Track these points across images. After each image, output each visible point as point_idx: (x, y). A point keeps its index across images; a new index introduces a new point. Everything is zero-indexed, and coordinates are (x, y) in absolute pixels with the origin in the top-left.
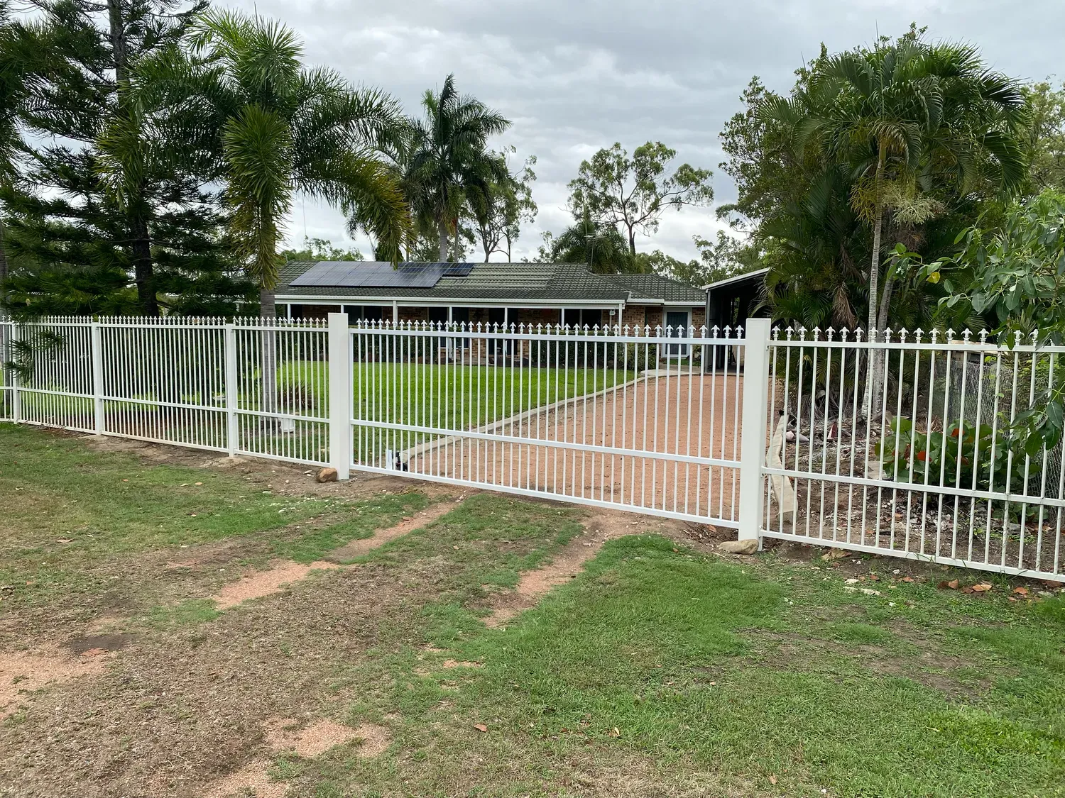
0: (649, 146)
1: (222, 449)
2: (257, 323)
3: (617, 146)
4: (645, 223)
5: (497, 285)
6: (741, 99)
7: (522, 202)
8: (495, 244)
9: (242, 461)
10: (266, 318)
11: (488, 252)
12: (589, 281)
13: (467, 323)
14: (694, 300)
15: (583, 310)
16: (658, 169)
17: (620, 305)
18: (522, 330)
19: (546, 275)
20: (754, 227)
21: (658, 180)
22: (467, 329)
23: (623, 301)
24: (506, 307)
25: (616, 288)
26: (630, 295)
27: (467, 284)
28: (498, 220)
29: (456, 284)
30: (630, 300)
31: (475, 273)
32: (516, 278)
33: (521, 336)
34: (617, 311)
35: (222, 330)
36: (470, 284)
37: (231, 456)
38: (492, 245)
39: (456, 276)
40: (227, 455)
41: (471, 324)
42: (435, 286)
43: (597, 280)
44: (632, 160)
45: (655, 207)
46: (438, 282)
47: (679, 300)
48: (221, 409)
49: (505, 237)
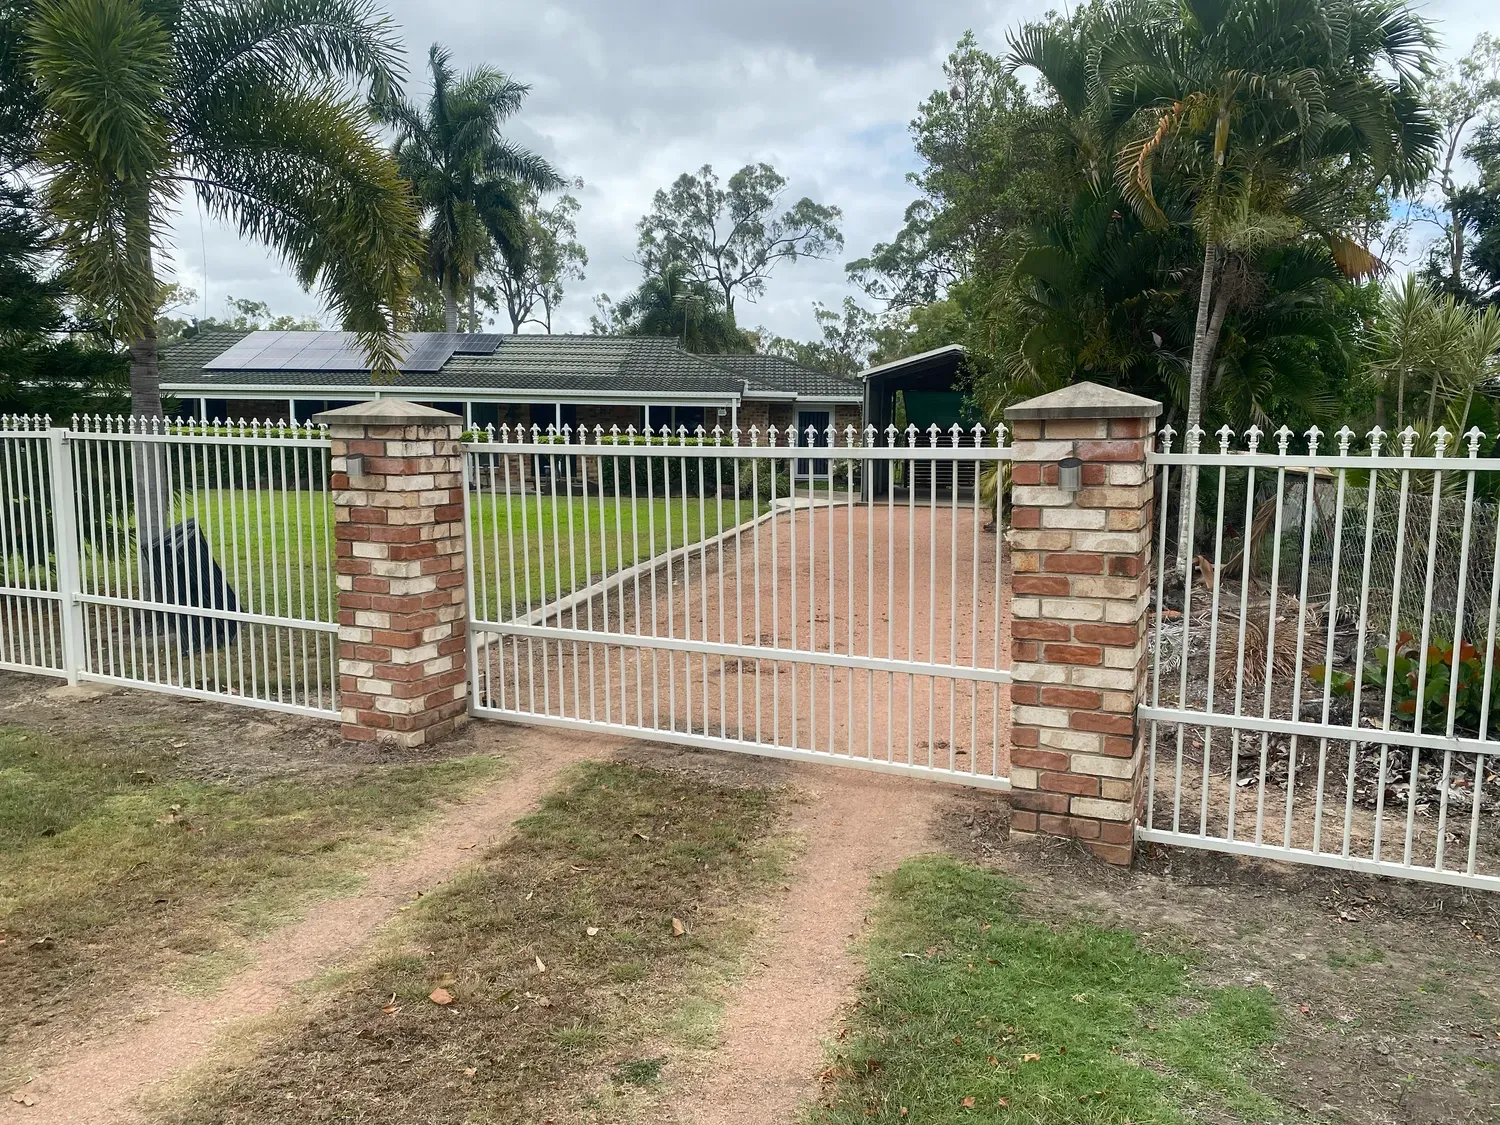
0: (748, 171)
1: (53, 671)
2: (120, 427)
3: (707, 169)
4: (747, 283)
5: (542, 368)
6: (945, 68)
7: (564, 247)
8: (527, 310)
9: (95, 694)
10: (138, 418)
11: (516, 322)
12: (684, 364)
13: (497, 425)
14: (838, 394)
15: (678, 408)
16: (764, 203)
17: (734, 401)
18: (583, 438)
19: (618, 353)
20: (897, 291)
21: (765, 217)
22: (497, 437)
23: (738, 395)
24: (558, 403)
25: (726, 375)
26: (746, 386)
27: (492, 367)
28: (531, 275)
29: (477, 367)
30: (747, 393)
31: (505, 349)
32: (570, 358)
33: (581, 449)
34: (729, 410)
35: (43, 441)
36: (498, 367)
37: (72, 682)
38: (522, 312)
39: (474, 354)
40: (64, 682)
41: (505, 427)
42: (441, 369)
43: (697, 363)
44: (726, 190)
45: (761, 259)
46: (445, 364)
47: (816, 394)
48: (48, 594)
49: (542, 301)
